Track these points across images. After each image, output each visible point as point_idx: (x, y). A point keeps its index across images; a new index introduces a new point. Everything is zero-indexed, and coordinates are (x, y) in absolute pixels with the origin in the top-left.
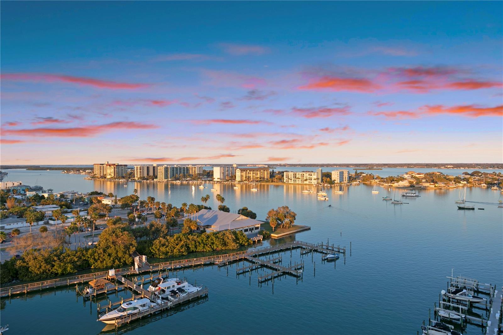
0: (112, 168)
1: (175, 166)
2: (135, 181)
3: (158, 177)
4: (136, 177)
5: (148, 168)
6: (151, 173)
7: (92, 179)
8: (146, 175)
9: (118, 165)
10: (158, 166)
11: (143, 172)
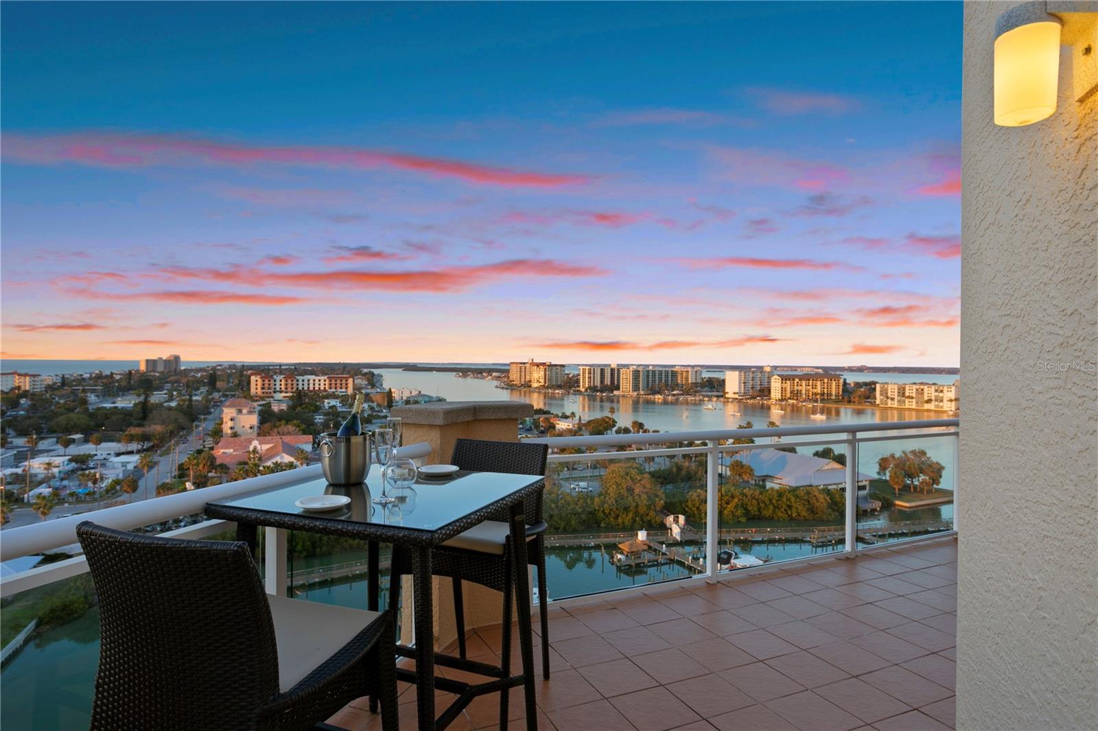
0: (541, 370)
1: (651, 368)
2: (579, 392)
3: (621, 387)
4: (581, 387)
5: (602, 371)
6: (608, 381)
7: (507, 389)
8: (598, 383)
9: (551, 365)
10: (620, 366)
11: (594, 378)
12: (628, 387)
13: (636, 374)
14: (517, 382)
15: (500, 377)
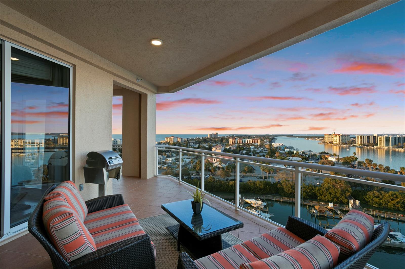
0: (337, 137)
2: (356, 146)
3: (378, 144)
4: (357, 144)
5: (368, 138)
6: (371, 141)
8: (366, 143)
9: (342, 135)
10: (378, 135)
11: (364, 140)
12: (383, 144)
13: (387, 139)
14: (328, 142)
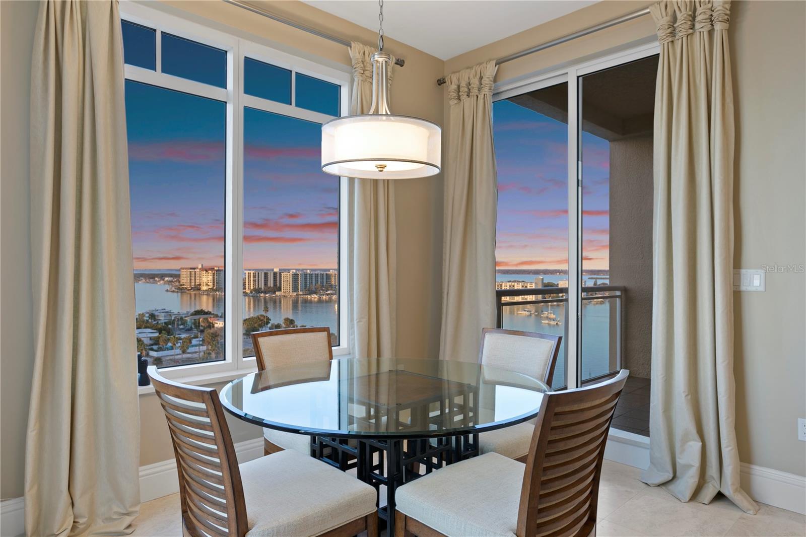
0: (210, 274)
1: (308, 271)
3: (282, 288)
4: (247, 289)
5: (266, 275)
6: (271, 283)
7: (177, 292)
8: (262, 286)
9: (218, 271)
10: (281, 271)
11: (258, 281)
12: (289, 288)
13: (295, 277)
14: (187, 286)
15: (172, 281)
